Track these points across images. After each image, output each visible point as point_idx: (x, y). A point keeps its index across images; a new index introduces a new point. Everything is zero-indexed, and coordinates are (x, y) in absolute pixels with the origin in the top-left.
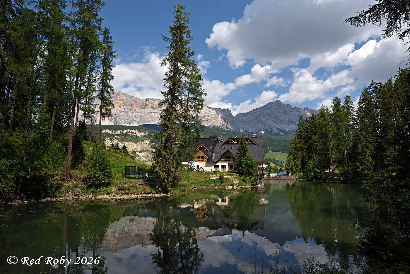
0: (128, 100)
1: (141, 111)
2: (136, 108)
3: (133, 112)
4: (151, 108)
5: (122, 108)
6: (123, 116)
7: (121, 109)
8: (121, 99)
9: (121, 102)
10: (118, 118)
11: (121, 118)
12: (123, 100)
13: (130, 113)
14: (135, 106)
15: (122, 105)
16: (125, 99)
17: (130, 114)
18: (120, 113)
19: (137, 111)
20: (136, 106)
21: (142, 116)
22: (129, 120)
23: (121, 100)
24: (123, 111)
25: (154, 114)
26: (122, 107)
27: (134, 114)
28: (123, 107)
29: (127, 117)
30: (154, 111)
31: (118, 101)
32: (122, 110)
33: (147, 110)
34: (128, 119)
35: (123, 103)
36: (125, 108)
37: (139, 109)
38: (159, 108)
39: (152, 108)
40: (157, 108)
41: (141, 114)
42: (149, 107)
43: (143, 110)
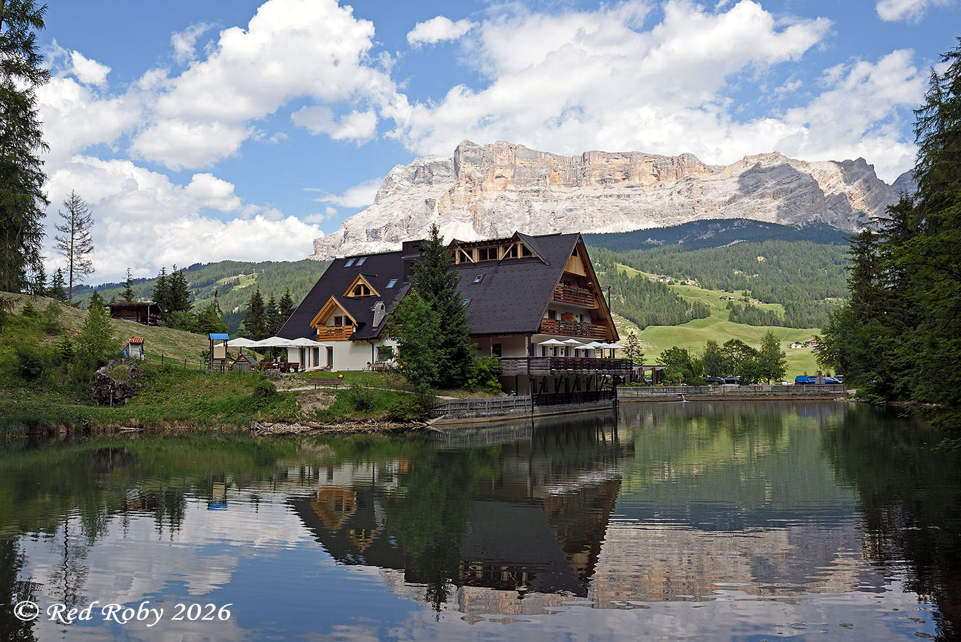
0: (527, 164)
1: (568, 195)
2: (553, 188)
3: (545, 201)
4: (598, 181)
5: (512, 191)
6: (516, 216)
7: (508, 194)
8: (506, 162)
9: (508, 173)
10: (501, 222)
11: (508, 221)
12: (512, 166)
13: (534, 204)
14: (548, 182)
15: (512, 182)
16: (518, 162)
17: (537, 206)
18: (508, 208)
19: (555, 195)
20: (553, 181)
21: (571, 210)
22: (533, 226)
23: (506, 167)
24: (515, 198)
25: (610, 199)
26: (510, 187)
27: (549, 206)
28: (514, 189)
29: (528, 217)
30: (608, 192)
31: (498, 172)
32: (513, 196)
33: (586, 190)
34: (531, 222)
35: (513, 177)
36: (521, 189)
37: (563, 188)
38: (624, 179)
39: (603, 181)
40: (617, 181)
41: (568, 205)
42: (593, 179)
43: (575, 191)
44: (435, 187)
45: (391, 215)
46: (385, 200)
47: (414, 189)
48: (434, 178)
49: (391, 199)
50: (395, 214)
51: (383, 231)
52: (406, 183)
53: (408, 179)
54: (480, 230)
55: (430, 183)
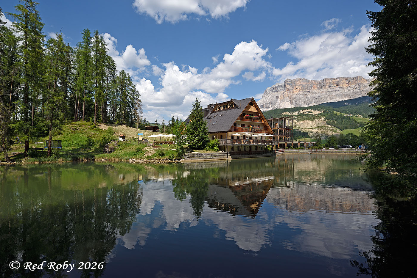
0: (306, 84)
1: (319, 92)
2: (314, 90)
3: (312, 94)
4: (328, 87)
5: (301, 92)
6: (303, 99)
7: (299, 93)
8: (299, 84)
9: (300, 87)
10: (298, 101)
11: (300, 101)
12: (301, 85)
13: (308, 95)
14: (312, 88)
15: (301, 89)
16: (303, 83)
17: (309, 96)
18: (300, 97)
19: (315, 92)
20: (314, 88)
21: (320, 96)
22: (308, 101)
23: (299, 85)
24: (302, 94)
25: (333, 92)
26: (301, 91)
27: (313, 95)
28: (302, 91)
29: (306, 99)
30: (332, 90)
31: (297, 87)
32: (301, 93)
33: (325, 90)
34: (307, 101)
35: (302, 88)
36: (304, 91)
37: (317, 90)
38: (337, 86)
39: (330, 87)
40: (335, 86)
41: (319, 95)
42: (327, 86)
43: (321, 90)
44: (279, 92)
45: (266, 101)
46: (265, 97)
47: (273, 94)
48: (278, 90)
49: (266, 97)
50: (268, 101)
51: (264, 105)
52: (270, 92)
53: (271, 91)
54: (292, 104)
55: (277, 91)
